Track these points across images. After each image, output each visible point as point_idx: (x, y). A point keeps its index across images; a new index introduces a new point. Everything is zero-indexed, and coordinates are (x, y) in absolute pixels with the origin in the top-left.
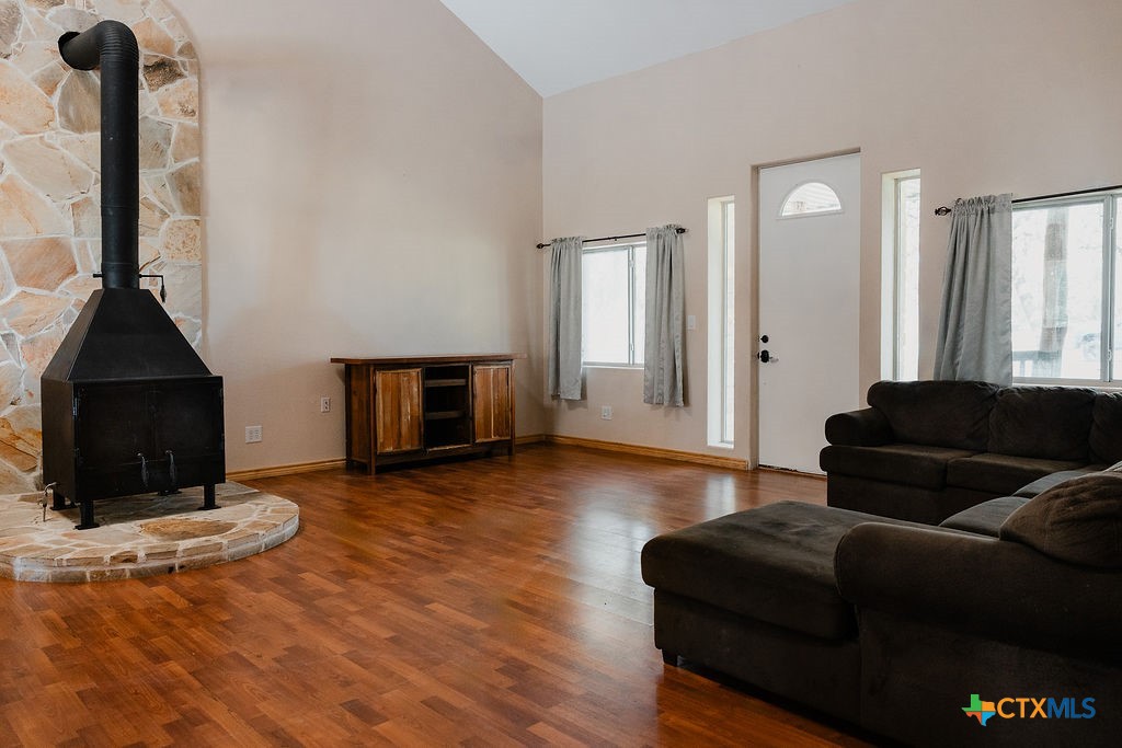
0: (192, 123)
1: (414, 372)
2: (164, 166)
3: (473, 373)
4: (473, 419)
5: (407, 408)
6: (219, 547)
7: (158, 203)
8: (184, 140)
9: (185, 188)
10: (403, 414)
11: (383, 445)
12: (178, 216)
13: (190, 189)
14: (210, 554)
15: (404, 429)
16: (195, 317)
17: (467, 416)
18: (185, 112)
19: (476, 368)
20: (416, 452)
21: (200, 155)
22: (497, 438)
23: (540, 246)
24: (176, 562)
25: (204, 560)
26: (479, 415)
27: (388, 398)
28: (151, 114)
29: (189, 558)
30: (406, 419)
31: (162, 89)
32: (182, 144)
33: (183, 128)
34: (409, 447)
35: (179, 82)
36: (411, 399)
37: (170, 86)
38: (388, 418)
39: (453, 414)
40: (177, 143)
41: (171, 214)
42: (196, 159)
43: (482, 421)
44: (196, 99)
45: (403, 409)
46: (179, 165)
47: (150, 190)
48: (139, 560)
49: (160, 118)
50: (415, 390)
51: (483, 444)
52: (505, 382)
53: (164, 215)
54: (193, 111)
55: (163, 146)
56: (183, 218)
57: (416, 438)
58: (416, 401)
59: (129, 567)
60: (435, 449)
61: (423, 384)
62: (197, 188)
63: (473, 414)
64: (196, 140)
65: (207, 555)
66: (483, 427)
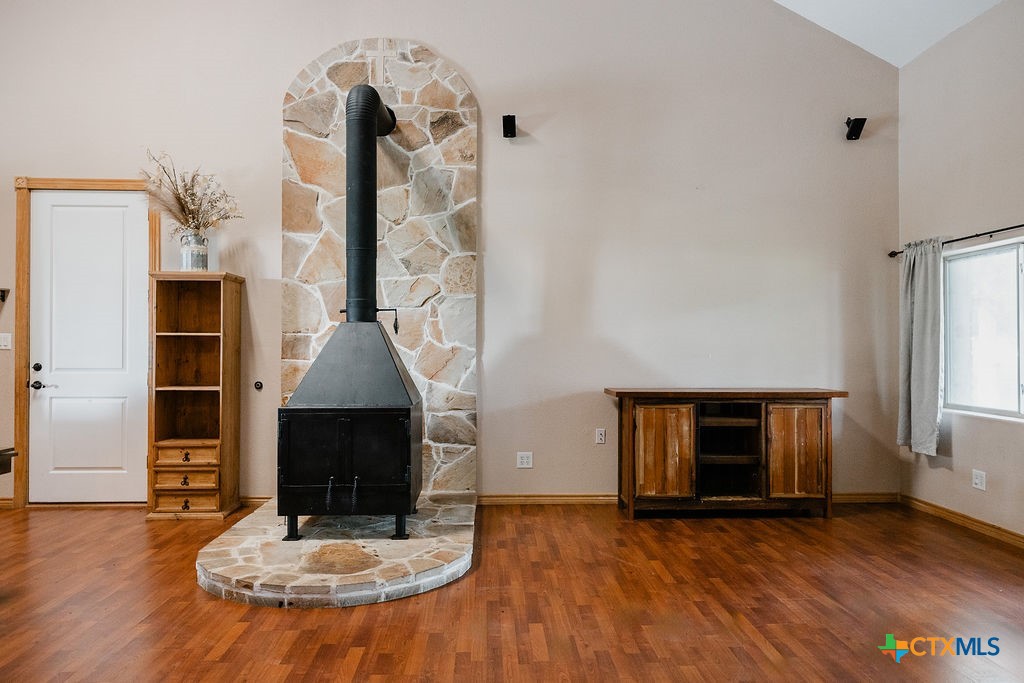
0: (472, 167)
1: (684, 409)
2: (446, 209)
3: (767, 413)
4: (767, 467)
5: (674, 448)
6: (326, 590)
7: (439, 243)
8: (464, 184)
9: (463, 228)
10: (670, 454)
11: (643, 487)
12: (457, 253)
13: (467, 227)
14: (318, 596)
15: (671, 472)
16: (470, 345)
17: (759, 466)
18: (464, 158)
19: (771, 407)
20: (684, 500)
21: (479, 194)
22: (803, 494)
23: (893, 254)
24: (286, 598)
25: (312, 601)
26: (775, 464)
27: (651, 436)
28: (436, 164)
29: (298, 596)
30: (673, 462)
31: (445, 141)
32: (461, 187)
33: (463, 172)
34: (676, 494)
35: (460, 131)
36: (681, 437)
37: (453, 137)
38: (650, 459)
39: (743, 459)
40: (457, 186)
41: (451, 252)
42: (474, 199)
43: (780, 472)
44: (475, 144)
45: (670, 450)
46: (460, 206)
47: (433, 232)
48: (255, 589)
49: (443, 166)
50: (686, 428)
51: (780, 500)
52: (817, 425)
53: (445, 253)
54: (472, 156)
55: (445, 191)
56: (459, 254)
57: (686, 483)
58: (686, 441)
59: (247, 593)
60: (714, 498)
61: (697, 423)
62: (474, 226)
63: (767, 461)
64: (476, 182)
65: (315, 596)
66: (782, 479)
